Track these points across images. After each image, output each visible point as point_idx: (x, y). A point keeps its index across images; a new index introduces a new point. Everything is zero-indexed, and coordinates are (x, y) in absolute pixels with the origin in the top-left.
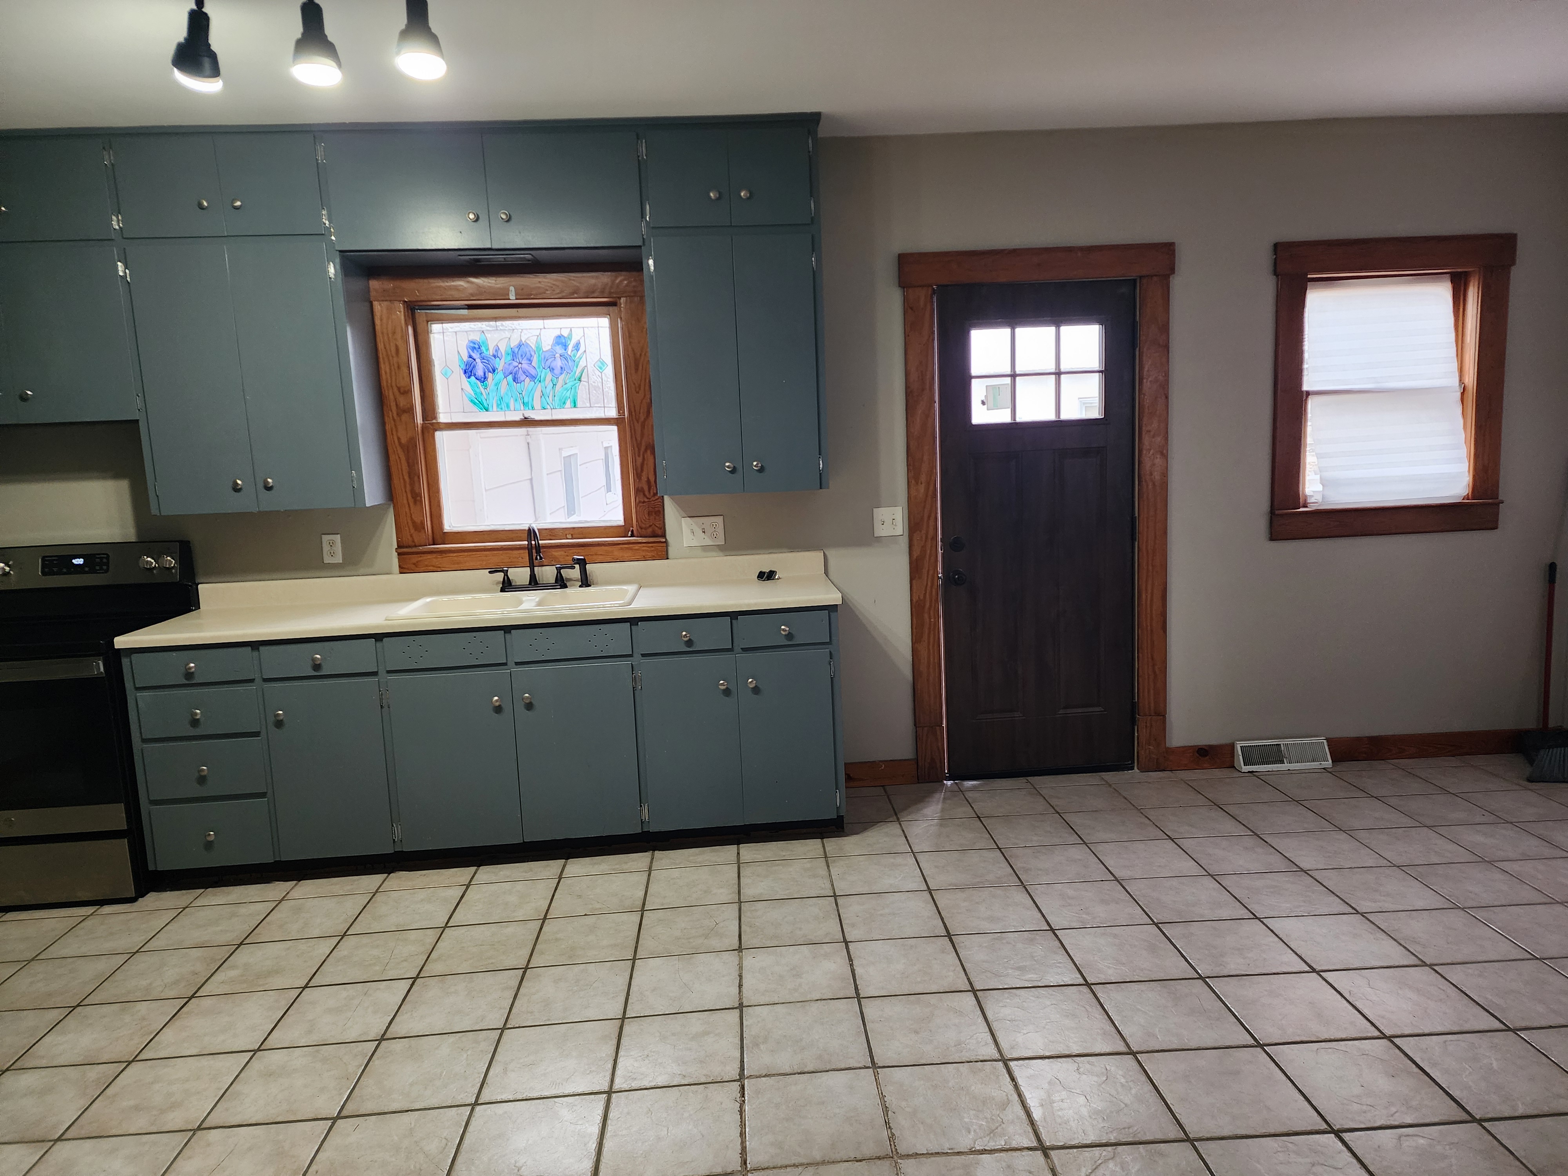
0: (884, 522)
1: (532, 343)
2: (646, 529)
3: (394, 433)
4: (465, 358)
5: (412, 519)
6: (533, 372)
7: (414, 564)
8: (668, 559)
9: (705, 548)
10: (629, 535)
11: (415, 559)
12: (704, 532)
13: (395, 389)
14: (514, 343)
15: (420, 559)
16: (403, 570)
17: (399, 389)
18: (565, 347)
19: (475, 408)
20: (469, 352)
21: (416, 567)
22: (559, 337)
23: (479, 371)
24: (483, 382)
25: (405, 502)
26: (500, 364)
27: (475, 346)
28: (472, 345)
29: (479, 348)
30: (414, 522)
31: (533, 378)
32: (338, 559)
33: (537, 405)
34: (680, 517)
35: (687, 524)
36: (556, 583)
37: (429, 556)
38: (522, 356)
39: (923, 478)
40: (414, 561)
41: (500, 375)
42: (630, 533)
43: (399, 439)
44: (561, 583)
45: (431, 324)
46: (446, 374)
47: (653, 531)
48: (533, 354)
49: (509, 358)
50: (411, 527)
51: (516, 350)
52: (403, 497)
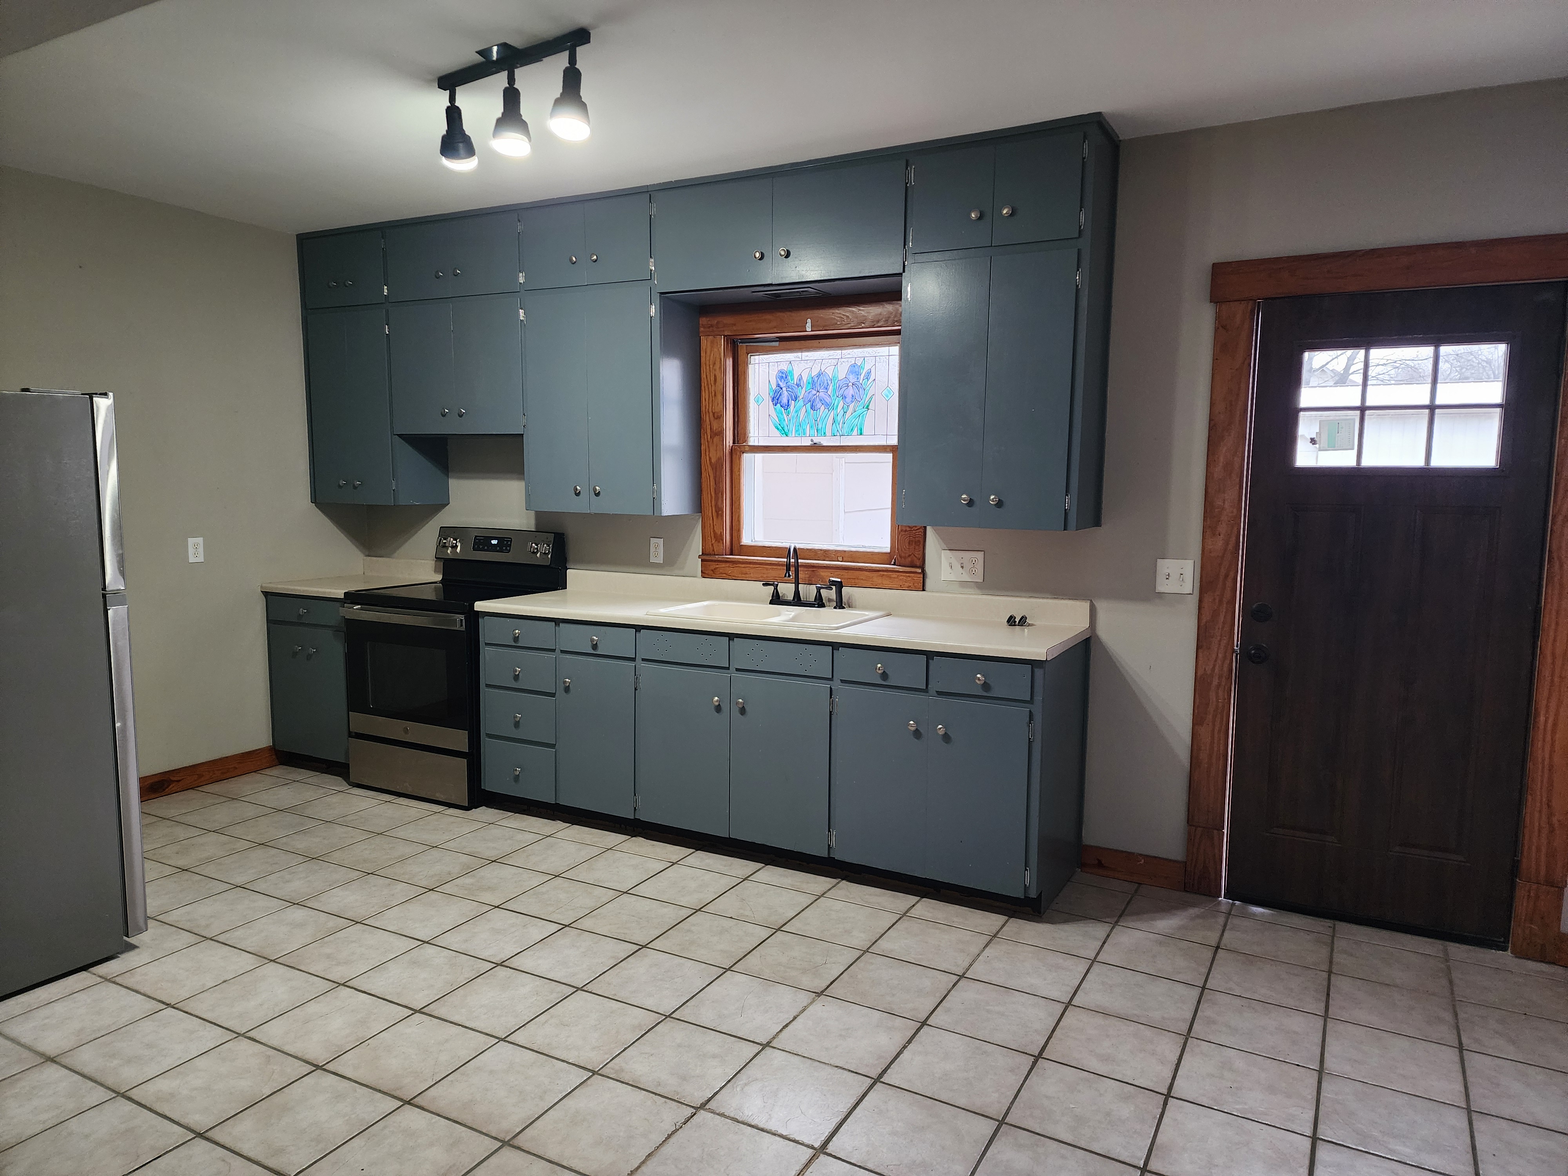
0: (1169, 575)
1: (830, 372)
2: (905, 558)
3: (707, 454)
4: (774, 387)
5: (714, 531)
6: (828, 400)
7: (712, 570)
8: (924, 590)
9: (963, 584)
10: (892, 563)
11: (713, 566)
12: (962, 567)
13: (711, 414)
14: (815, 373)
15: (717, 566)
16: (704, 575)
17: (714, 414)
18: (858, 374)
19: (777, 433)
20: (777, 381)
21: (714, 573)
22: (854, 365)
23: (783, 399)
24: (787, 410)
25: (710, 514)
26: (801, 393)
27: (783, 375)
28: (780, 374)
29: (786, 378)
30: (715, 533)
31: (827, 405)
32: (660, 560)
33: (828, 433)
34: (941, 549)
35: (947, 557)
36: (815, 601)
37: (723, 565)
38: (820, 384)
39: (1222, 528)
40: (712, 567)
41: (801, 403)
42: (893, 561)
43: (710, 458)
44: (819, 603)
45: (751, 356)
46: (758, 402)
47: (912, 561)
48: (829, 382)
49: (810, 386)
50: (713, 537)
51: (816, 379)
52: (709, 511)
